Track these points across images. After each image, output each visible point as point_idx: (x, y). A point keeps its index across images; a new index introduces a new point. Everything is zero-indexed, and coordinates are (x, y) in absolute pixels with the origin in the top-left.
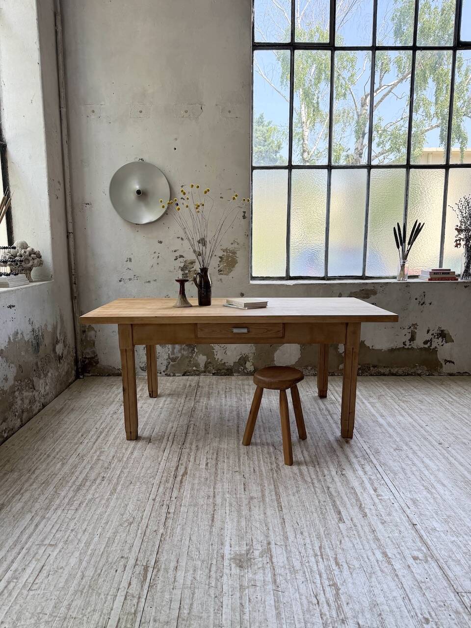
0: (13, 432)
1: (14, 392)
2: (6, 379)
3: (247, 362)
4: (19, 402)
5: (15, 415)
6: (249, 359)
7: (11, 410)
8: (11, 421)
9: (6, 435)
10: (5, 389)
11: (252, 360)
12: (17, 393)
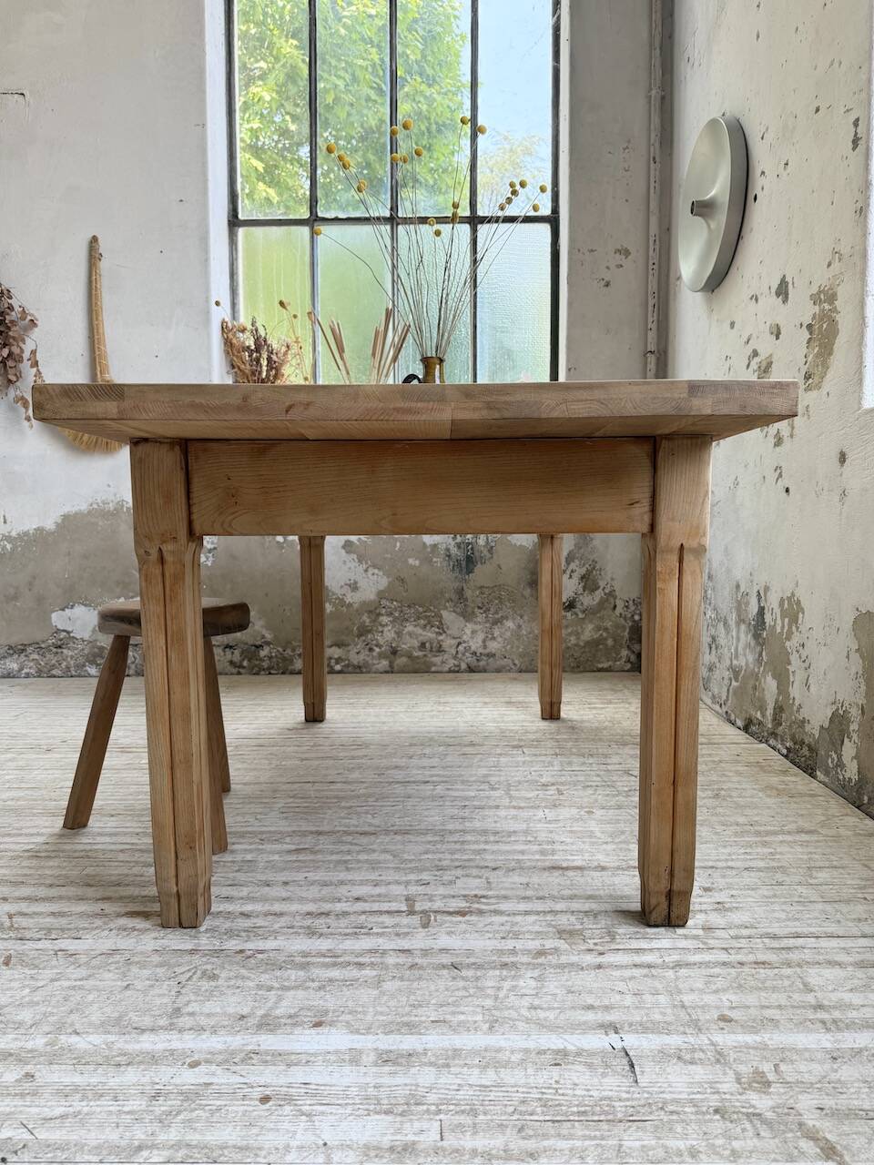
0: (359, 669)
1: (379, 614)
2: (354, 587)
3: (846, 740)
4: (389, 634)
5: (371, 650)
6: (851, 728)
7: (364, 638)
8: (358, 653)
9: (338, 667)
10: (348, 600)
11: (855, 737)
12: (385, 619)
